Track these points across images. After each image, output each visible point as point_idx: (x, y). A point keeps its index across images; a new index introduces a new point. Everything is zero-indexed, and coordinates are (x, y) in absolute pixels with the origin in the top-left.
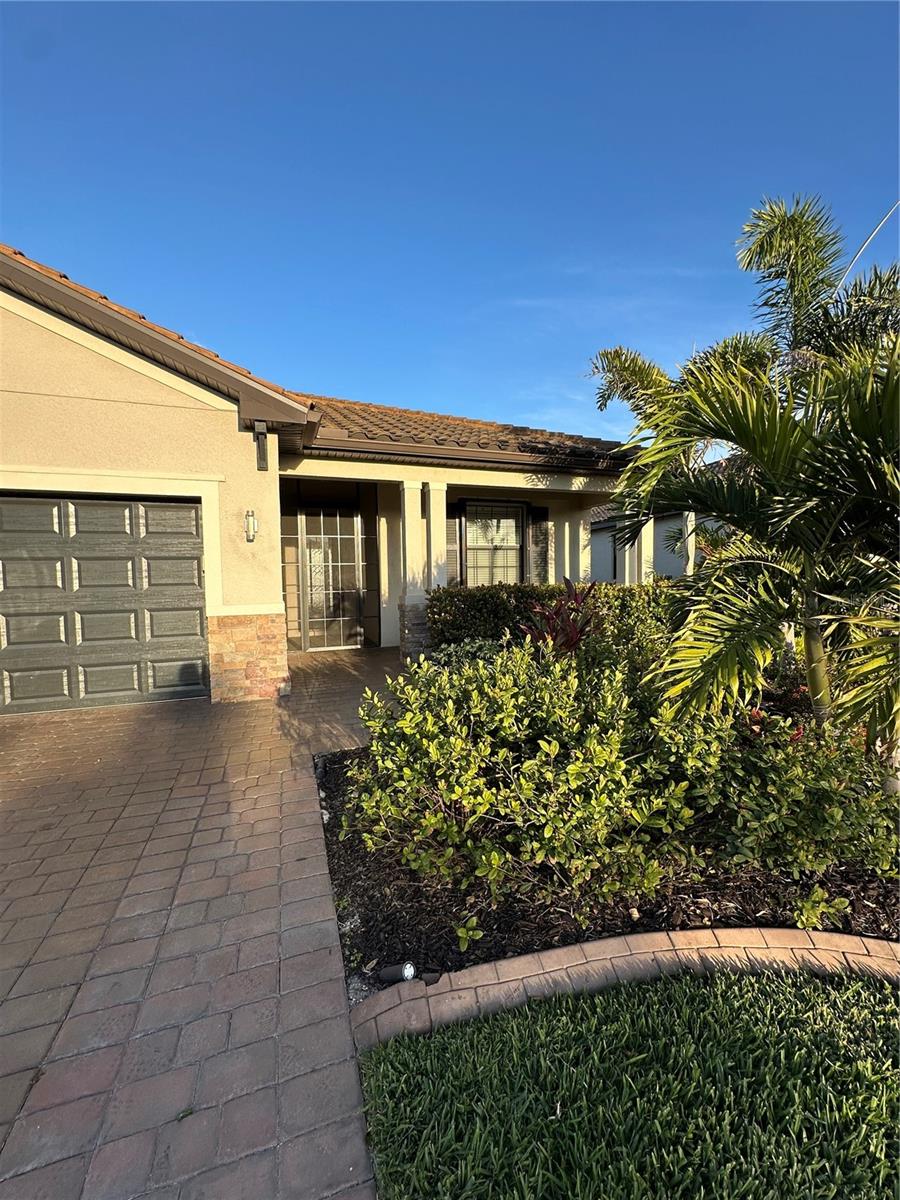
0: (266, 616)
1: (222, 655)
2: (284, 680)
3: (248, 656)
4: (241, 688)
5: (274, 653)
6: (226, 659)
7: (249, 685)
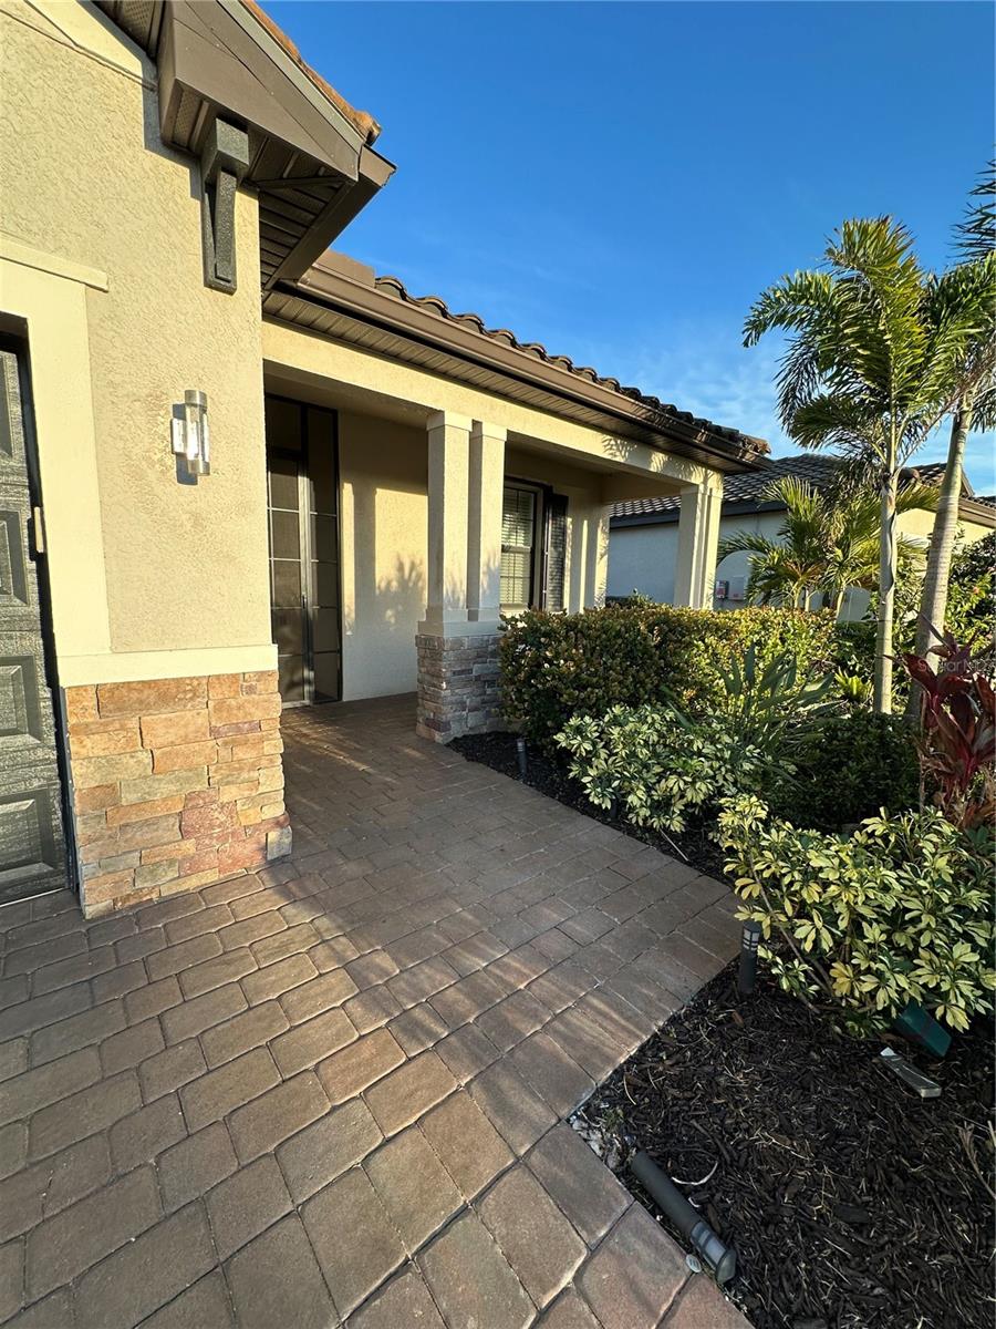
0: (234, 678)
1: (111, 787)
2: (278, 824)
3: (188, 780)
4: (171, 862)
5: (255, 767)
6: (128, 797)
7: (192, 851)
